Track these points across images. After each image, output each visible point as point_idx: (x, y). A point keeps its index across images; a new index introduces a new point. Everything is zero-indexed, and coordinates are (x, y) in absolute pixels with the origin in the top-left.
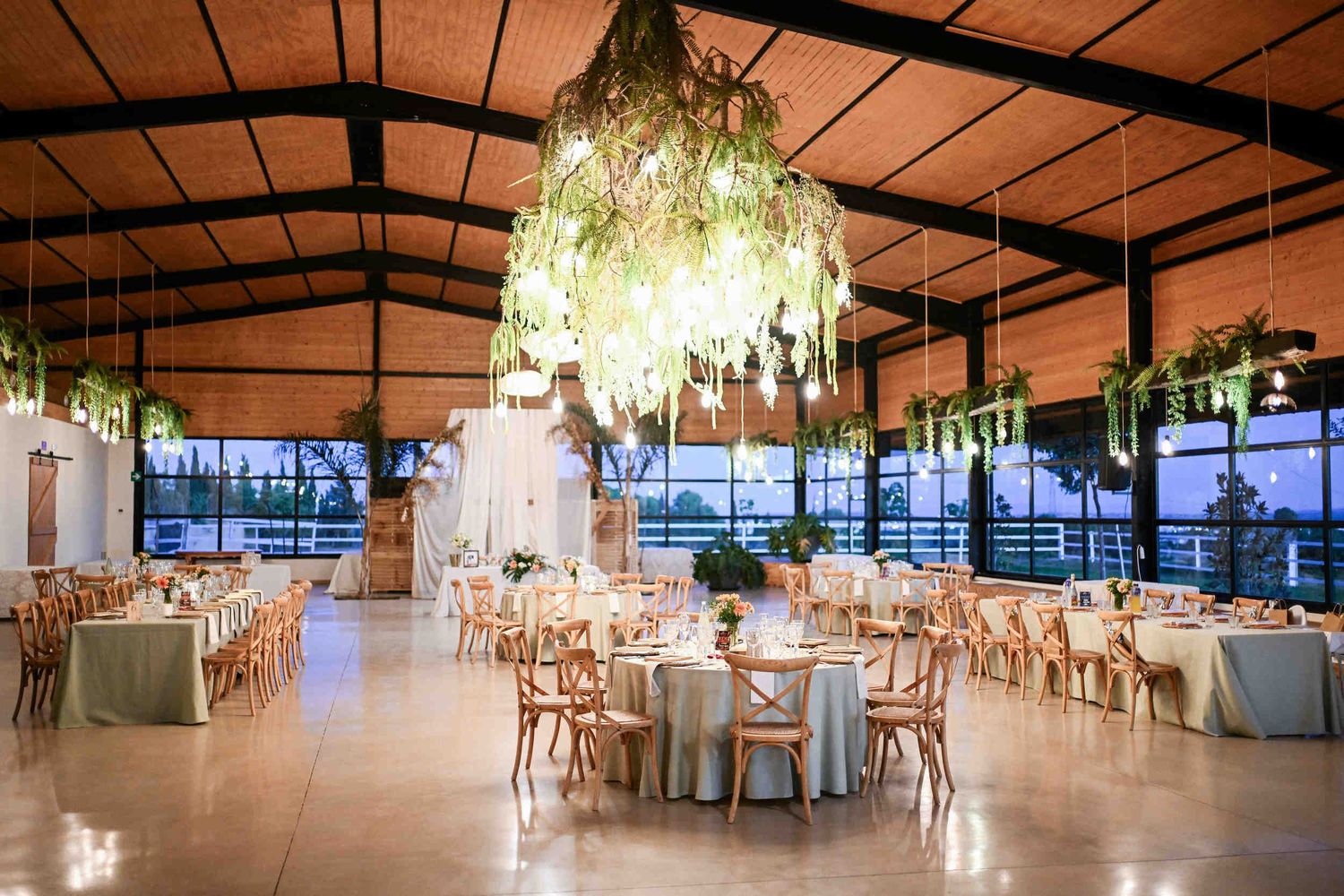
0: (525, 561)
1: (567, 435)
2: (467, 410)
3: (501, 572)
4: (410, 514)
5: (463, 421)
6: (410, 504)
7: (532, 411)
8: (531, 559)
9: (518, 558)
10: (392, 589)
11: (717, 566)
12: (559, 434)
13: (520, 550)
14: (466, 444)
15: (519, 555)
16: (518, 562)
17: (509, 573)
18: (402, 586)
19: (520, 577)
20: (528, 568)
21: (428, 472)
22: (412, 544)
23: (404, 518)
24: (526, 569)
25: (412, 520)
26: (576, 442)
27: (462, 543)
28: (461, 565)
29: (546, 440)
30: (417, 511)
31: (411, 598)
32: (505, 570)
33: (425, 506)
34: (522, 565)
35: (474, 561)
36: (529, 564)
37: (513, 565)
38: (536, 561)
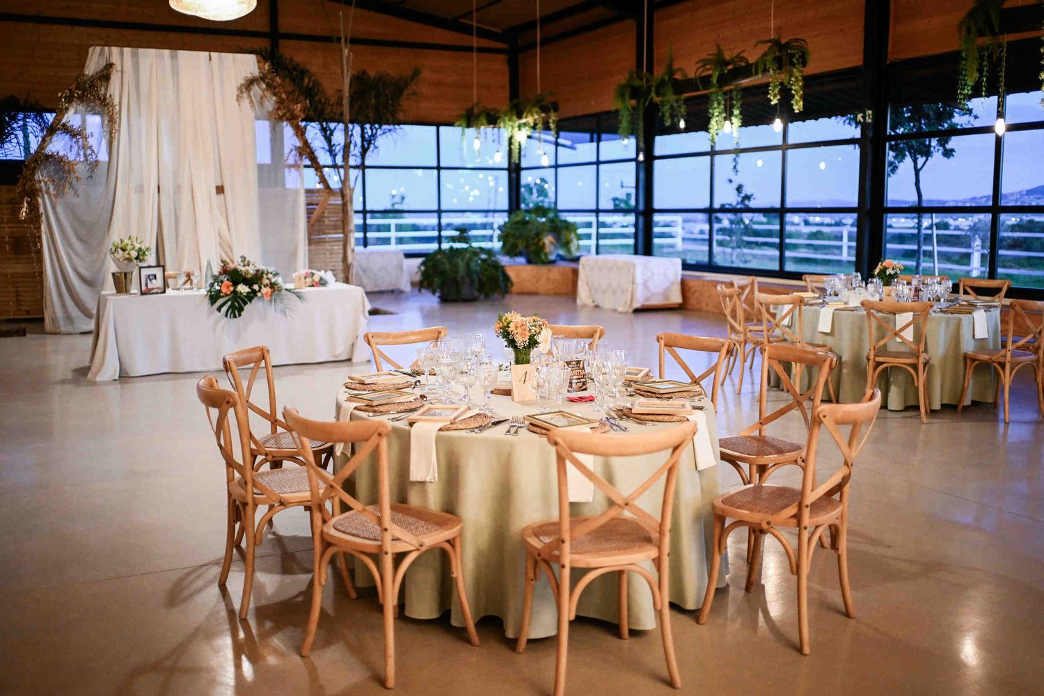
0: (249, 282)
1: (268, 94)
2: (115, 50)
3: (207, 302)
4: (33, 208)
5: (110, 66)
6: (33, 193)
7: (215, 55)
8: (258, 277)
9: (235, 277)
10: (12, 317)
11: (456, 272)
12: (256, 90)
13: (236, 264)
14: (116, 101)
15: (235, 271)
16: (235, 284)
17: (220, 301)
18: (28, 312)
19: (241, 309)
20: (254, 292)
21: (59, 145)
22: (39, 252)
23: (23, 213)
24: (252, 295)
25: (38, 217)
26: (280, 102)
27: (134, 254)
28: (134, 290)
29: (238, 98)
30: (44, 203)
31: (43, 331)
32: (214, 297)
33: (56, 196)
34: (243, 289)
35: (158, 283)
36: (256, 287)
37: (227, 288)
38: (266, 281)
